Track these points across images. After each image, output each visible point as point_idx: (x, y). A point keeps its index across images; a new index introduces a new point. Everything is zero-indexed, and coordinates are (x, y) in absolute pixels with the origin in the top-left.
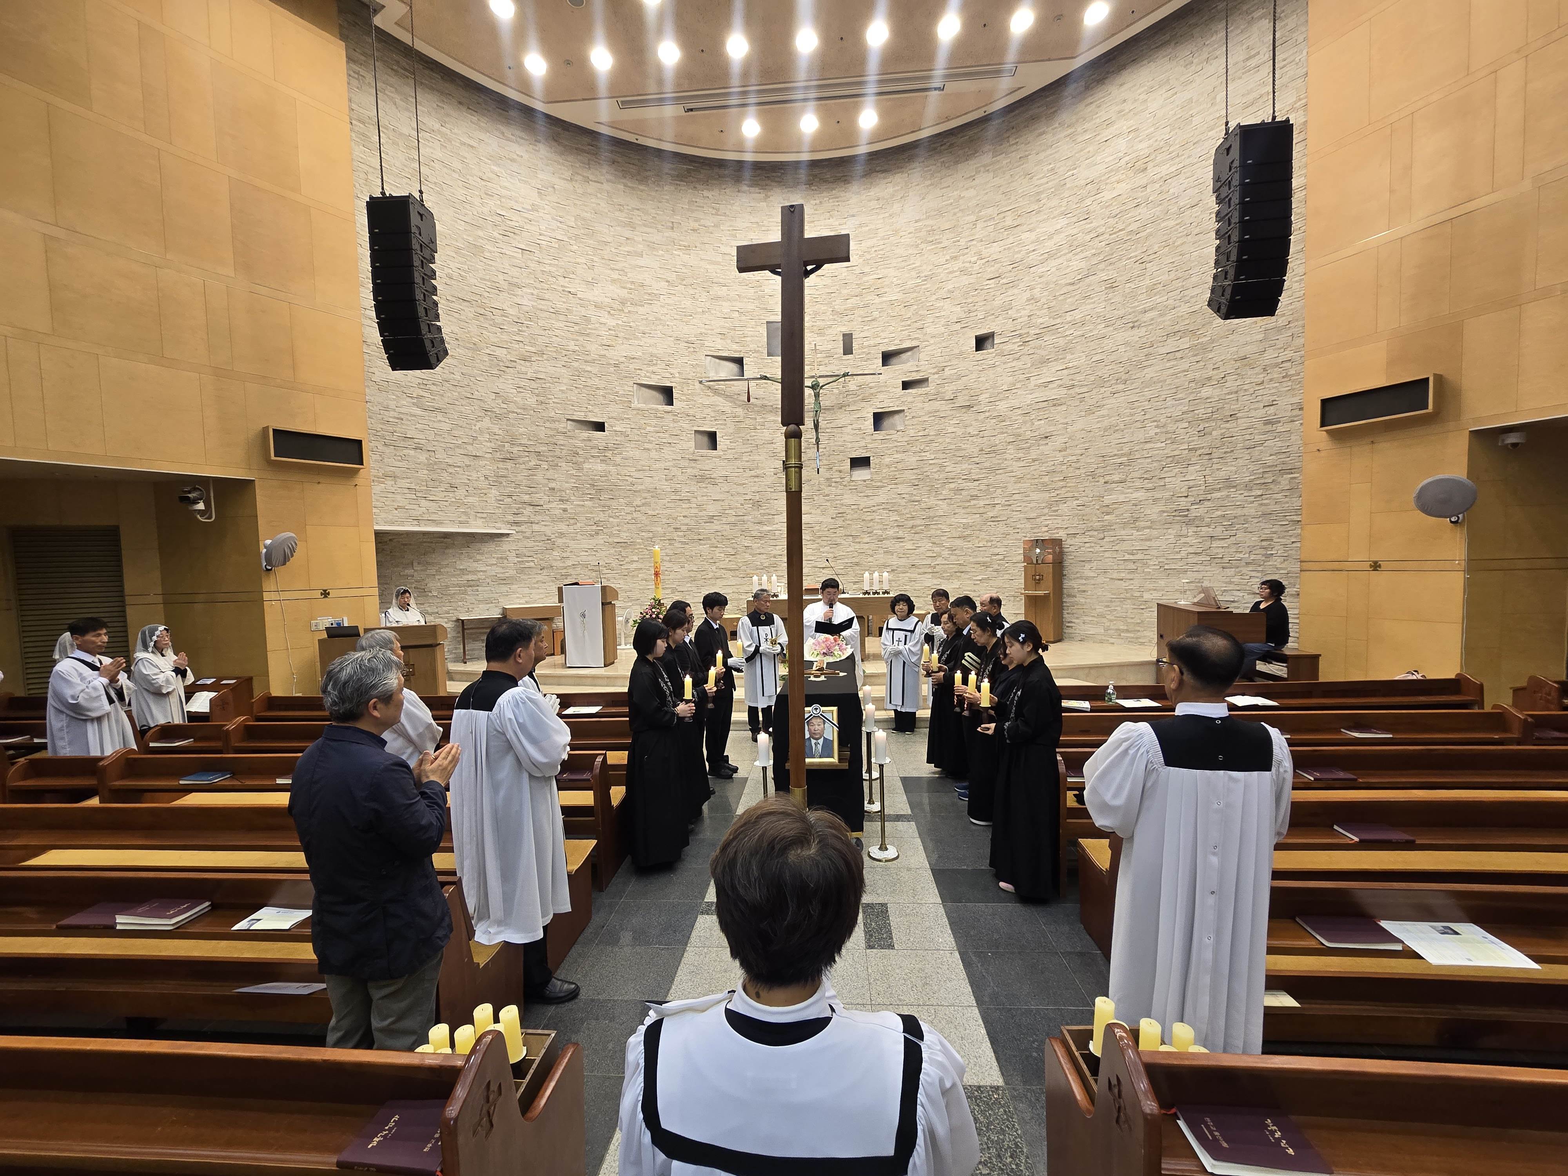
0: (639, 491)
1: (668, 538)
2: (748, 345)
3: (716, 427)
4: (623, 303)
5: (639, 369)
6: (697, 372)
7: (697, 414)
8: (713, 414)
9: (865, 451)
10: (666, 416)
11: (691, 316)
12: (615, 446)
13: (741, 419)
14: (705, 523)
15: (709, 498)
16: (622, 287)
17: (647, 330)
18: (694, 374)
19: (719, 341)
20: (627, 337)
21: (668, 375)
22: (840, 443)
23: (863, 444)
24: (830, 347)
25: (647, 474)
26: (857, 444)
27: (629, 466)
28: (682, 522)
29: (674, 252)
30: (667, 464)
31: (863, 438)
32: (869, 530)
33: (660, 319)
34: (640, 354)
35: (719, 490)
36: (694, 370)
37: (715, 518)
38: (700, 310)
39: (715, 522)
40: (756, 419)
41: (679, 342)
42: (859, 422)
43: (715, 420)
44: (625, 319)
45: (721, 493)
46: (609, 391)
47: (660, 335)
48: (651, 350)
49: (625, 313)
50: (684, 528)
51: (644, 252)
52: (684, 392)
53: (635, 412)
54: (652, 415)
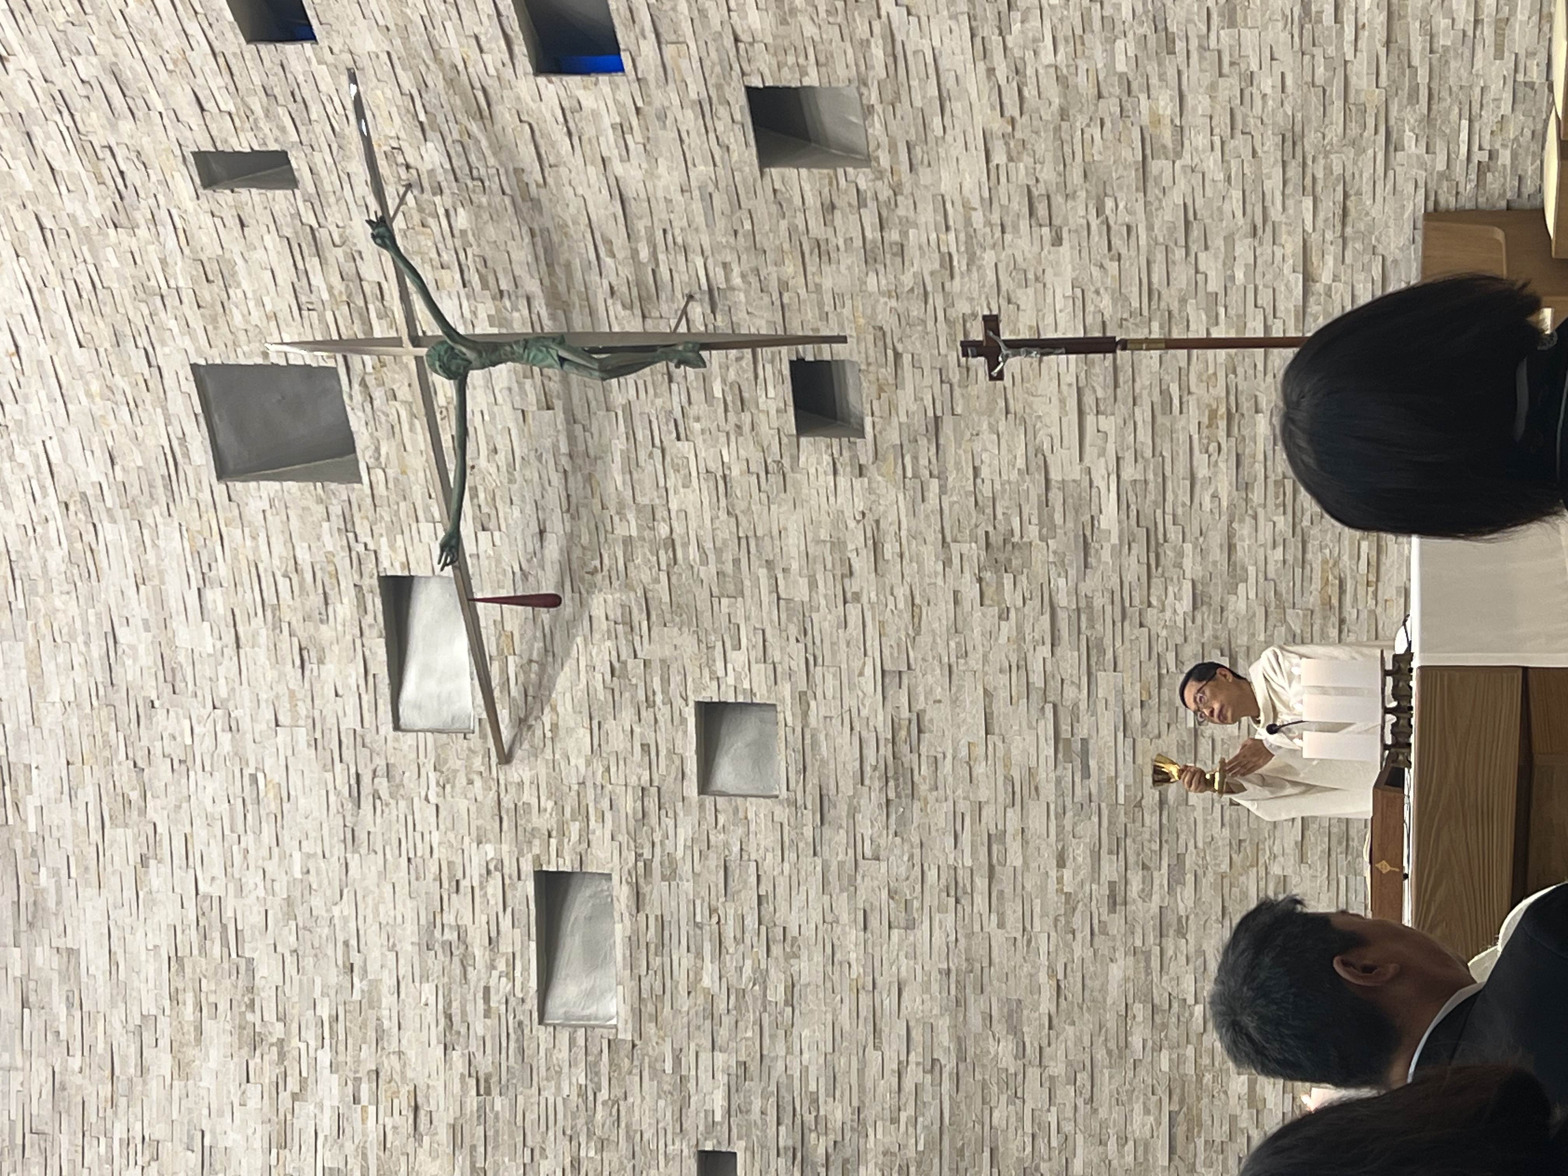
0: (960, 1042)
1: (1151, 939)
2: (330, 557)
3: (678, 702)
4: (255, 1042)
5: (487, 998)
6: (468, 768)
7: (633, 780)
8: (627, 715)
9: (723, 111)
10: (652, 909)
11: (254, 779)
12: (787, 1120)
13: (634, 600)
14: (1086, 773)
15: (980, 750)
16: (198, 1041)
17: (334, 954)
18: (478, 783)
19: (330, 670)
20: (372, 1035)
21: (494, 887)
22: (697, 207)
23: (689, 120)
24: (271, 240)
25: (889, 1002)
26: (695, 141)
27: (861, 1072)
28: (1084, 873)
29: (32, 827)
30: (845, 918)
31: (662, 116)
32: (1114, 89)
33: (289, 901)
34: (428, 991)
35: (945, 709)
36: (461, 780)
37: (1065, 733)
38: (225, 738)
39: (1083, 731)
40: (628, 541)
41: (362, 836)
42: (589, 131)
43: (650, 703)
44: (310, 1035)
45: (955, 701)
46: (580, 1123)
47: (346, 908)
48: (407, 948)
49: (287, 1032)
50: (1110, 869)
51: (57, 942)
52: (553, 823)
53: (650, 1029)
54: (656, 962)
